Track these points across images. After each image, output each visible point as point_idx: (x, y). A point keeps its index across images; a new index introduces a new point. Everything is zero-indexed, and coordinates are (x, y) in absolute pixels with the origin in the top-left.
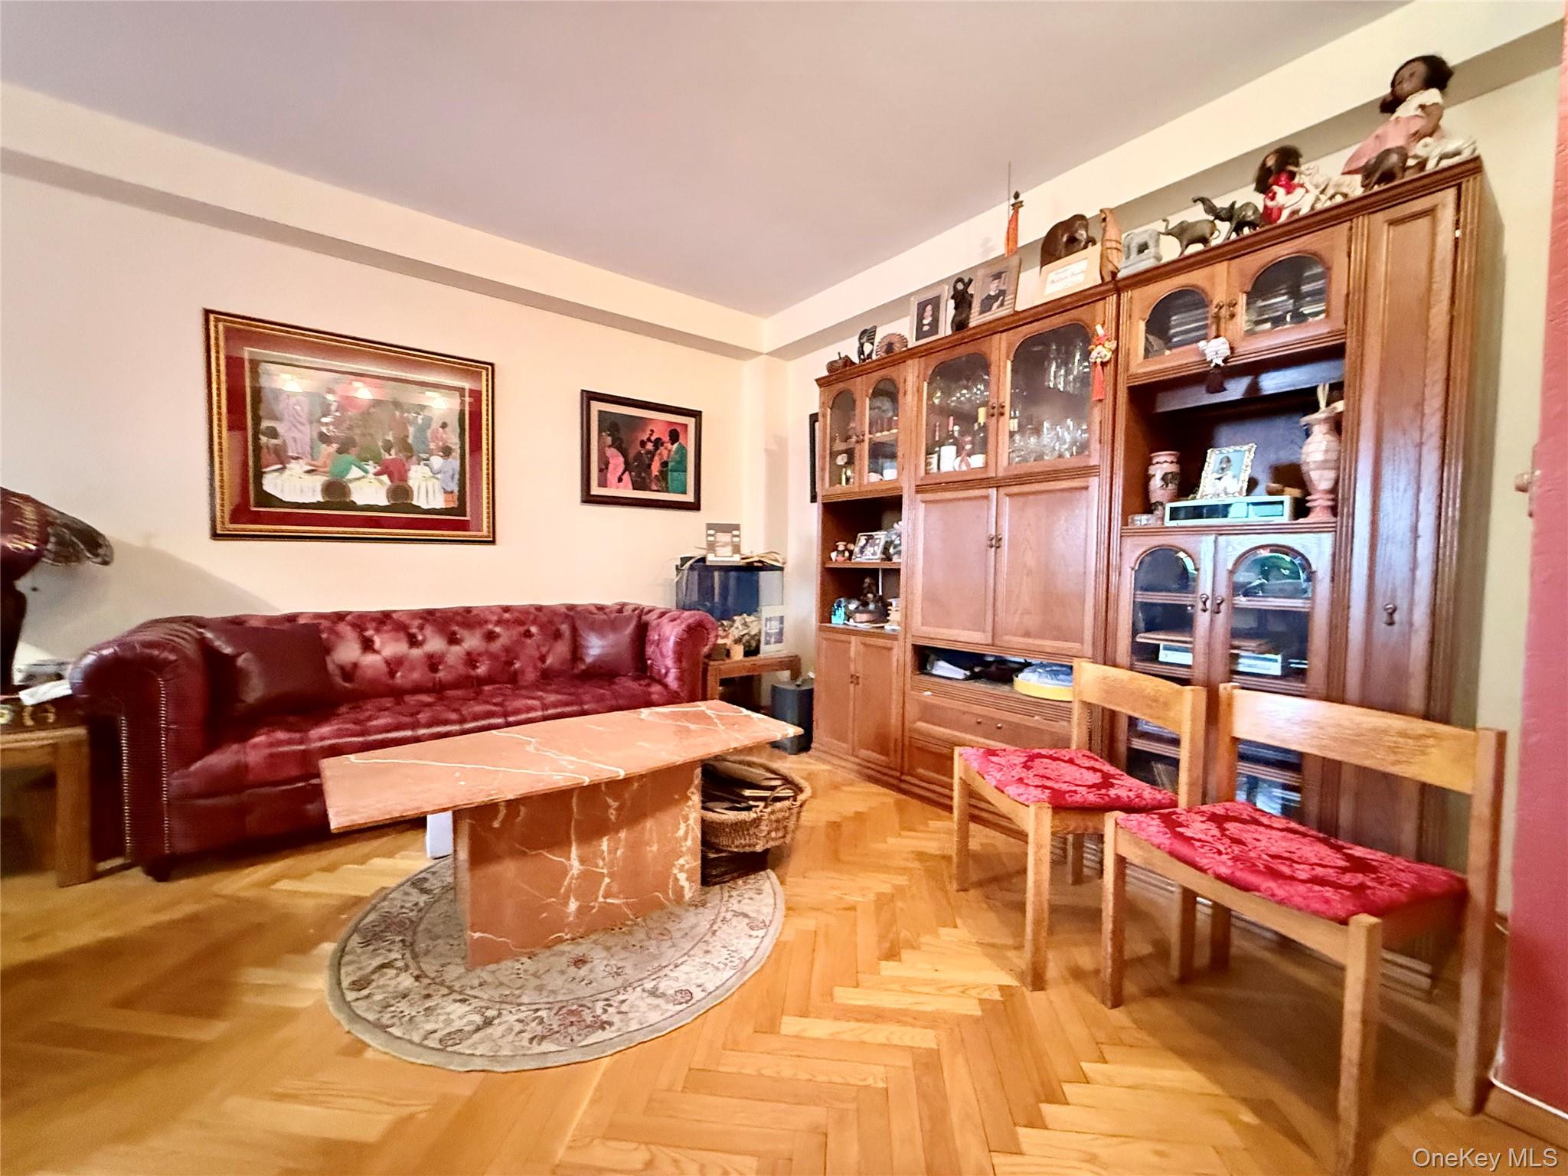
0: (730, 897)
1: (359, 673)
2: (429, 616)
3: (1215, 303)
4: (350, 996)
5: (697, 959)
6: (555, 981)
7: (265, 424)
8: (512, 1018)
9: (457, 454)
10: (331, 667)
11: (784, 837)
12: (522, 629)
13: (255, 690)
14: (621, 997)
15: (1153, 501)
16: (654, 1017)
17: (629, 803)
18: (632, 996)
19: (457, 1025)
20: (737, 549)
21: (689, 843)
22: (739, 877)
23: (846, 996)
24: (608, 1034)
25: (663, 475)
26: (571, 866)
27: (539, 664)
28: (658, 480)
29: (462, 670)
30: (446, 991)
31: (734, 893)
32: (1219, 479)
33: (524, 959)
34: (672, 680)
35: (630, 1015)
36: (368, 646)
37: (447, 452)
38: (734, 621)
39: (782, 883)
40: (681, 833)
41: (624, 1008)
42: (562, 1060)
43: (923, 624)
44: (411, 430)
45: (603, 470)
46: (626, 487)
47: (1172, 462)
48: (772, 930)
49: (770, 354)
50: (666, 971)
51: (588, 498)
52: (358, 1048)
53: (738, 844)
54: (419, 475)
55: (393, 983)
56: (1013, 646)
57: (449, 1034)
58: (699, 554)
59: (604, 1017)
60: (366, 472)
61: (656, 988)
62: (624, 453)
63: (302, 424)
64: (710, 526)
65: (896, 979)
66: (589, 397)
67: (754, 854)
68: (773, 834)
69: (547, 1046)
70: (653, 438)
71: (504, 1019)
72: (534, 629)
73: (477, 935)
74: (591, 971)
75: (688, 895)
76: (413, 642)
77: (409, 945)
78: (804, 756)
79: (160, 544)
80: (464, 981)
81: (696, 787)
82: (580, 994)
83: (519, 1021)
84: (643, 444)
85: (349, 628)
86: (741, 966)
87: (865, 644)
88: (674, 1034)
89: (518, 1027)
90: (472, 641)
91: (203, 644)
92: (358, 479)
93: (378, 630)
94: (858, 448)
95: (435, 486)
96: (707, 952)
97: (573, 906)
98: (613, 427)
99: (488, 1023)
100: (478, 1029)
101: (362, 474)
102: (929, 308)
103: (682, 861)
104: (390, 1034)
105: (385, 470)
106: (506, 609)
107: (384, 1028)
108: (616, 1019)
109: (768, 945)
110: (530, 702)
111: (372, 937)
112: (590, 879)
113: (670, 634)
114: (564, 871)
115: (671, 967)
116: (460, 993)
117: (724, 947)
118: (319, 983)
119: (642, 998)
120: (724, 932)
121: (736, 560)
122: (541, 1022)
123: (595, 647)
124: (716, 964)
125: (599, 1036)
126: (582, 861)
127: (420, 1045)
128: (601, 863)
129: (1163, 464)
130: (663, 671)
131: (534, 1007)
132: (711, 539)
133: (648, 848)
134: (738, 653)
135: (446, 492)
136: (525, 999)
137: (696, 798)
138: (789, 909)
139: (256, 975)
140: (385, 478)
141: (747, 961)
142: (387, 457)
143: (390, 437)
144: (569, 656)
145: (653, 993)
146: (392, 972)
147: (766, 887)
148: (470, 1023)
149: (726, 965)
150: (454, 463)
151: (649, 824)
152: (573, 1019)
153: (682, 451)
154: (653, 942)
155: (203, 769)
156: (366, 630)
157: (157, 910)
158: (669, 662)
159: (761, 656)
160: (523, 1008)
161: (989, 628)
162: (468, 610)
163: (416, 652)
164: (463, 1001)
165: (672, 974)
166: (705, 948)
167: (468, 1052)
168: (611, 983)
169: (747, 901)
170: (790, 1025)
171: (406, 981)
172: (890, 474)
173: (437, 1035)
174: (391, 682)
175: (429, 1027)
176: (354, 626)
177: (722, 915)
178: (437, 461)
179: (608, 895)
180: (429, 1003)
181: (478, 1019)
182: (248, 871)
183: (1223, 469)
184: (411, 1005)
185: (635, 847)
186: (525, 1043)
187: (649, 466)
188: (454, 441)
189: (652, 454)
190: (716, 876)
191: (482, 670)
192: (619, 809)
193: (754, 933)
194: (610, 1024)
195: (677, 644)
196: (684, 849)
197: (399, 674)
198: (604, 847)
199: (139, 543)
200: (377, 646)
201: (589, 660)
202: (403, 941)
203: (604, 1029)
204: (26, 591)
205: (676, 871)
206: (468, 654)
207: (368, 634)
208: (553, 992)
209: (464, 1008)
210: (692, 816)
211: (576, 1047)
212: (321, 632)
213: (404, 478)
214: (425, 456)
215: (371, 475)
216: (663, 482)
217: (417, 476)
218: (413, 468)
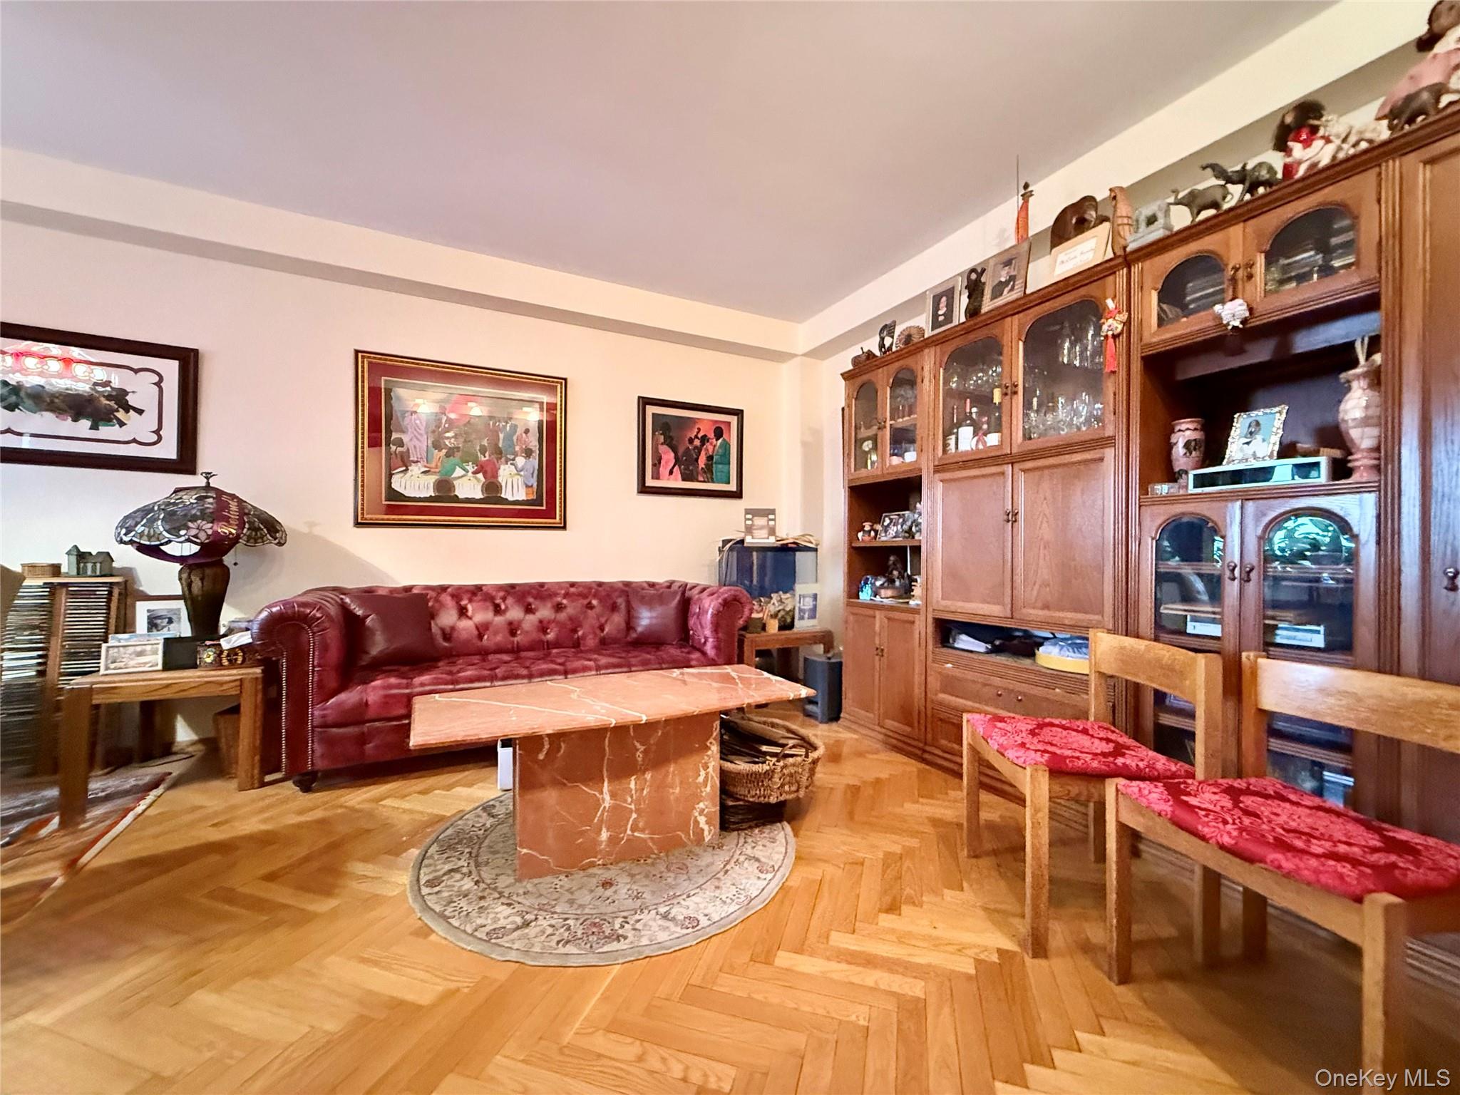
0: (745, 842)
1: (455, 635)
2: (510, 590)
3: (1230, 267)
4: (425, 891)
5: (708, 893)
6: (585, 898)
7: (394, 436)
8: (545, 923)
9: (536, 455)
10: (434, 629)
11: (797, 791)
12: (586, 602)
13: (378, 645)
14: (637, 917)
15: (1177, 469)
16: (662, 936)
17: (654, 748)
18: (645, 917)
19: (502, 923)
20: (772, 531)
21: (708, 789)
22: (757, 826)
23: (840, 940)
24: (623, 945)
25: (709, 469)
26: (603, 800)
27: (598, 631)
28: (705, 472)
29: (535, 635)
30: (497, 896)
31: (750, 840)
32: (1248, 443)
33: (562, 877)
34: (709, 649)
35: (643, 933)
36: (462, 612)
37: (528, 453)
38: (771, 598)
39: (796, 835)
40: (701, 779)
41: (638, 926)
42: (580, 962)
43: (942, 599)
44: (501, 436)
45: (657, 465)
46: (676, 480)
47: (1195, 429)
48: (779, 875)
49: (805, 355)
50: (680, 899)
51: (644, 489)
52: (425, 932)
53: (753, 795)
54: (507, 473)
55: (458, 884)
56: (1032, 617)
57: (494, 929)
58: (738, 537)
59: (620, 932)
60: (467, 472)
61: (668, 913)
62: (675, 450)
63: (421, 435)
64: (748, 512)
65: (893, 931)
66: (644, 402)
67: (769, 804)
68: (787, 788)
69: (570, 949)
70: (700, 436)
71: (539, 923)
72: (595, 602)
73: (525, 851)
74: (615, 892)
75: (707, 838)
76: (497, 610)
77: (474, 857)
78: (834, 726)
79: (317, 531)
80: (512, 889)
81: (715, 739)
82: (603, 910)
83: (552, 926)
84: (691, 441)
85: (449, 598)
86: (746, 902)
87: (889, 619)
88: (678, 953)
89: (550, 930)
90: (545, 612)
91: (344, 608)
92: (459, 478)
93: (470, 601)
94: (880, 433)
95: (518, 481)
96: (717, 887)
97: (605, 835)
98: (663, 425)
99: (526, 924)
100: (518, 928)
101: (464, 473)
102: (944, 299)
103: (701, 805)
104: (450, 923)
105: (481, 469)
106: (573, 585)
107: (443, 917)
108: (630, 934)
109: (774, 887)
110: (587, 663)
111: (448, 847)
112: (618, 814)
113: (710, 606)
114: (598, 804)
115: (685, 896)
116: (508, 897)
117: (733, 885)
118: (404, 878)
119: (655, 920)
120: (735, 872)
121: (771, 541)
122: (569, 929)
123: (646, 618)
124: (724, 899)
125: (614, 946)
126: (613, 795)
127: (471, 935)
128: (629, 799)
129: (1186, 432)
130: (703, 640)
131: (565, 916)
132: (749, 522)
133: (671, 791)
134: (773, 626)
135: (527, 486)
136: (558, 909)
137: (715, 749)
138: (798, 858)
139: (359, 868)
140: (480, 476)
141: (752, 900)
142: (483, 459)
143: (485, 443)
144: (623, 625)
145: (665, 916)
146: (458, 876)
147: (780, 836)
148: (514, 922)
149: (733, 900)
150: (535, 462)
151: (672, 768)
152: (594, 930)
153: (726, 446)
154: (672, 875)
155: (339, 704)
156: (461, 600)
157: (300, 813)
158: (708, 632)
159: (795, 630)
160: (555, 916)
161: (1008, 600)
162: (542, 585)
163: (499, 620)
164: (509, 905)
165: (682, 902)
166: (717, 884)
167: (507, 945)
168: (630, 904)
169: (761, 847)
170: (784, 959)
171: (468, 884)
172: (910, 457)
173: (485, 929)
174: (479, 644)
175: (479, 921)
176: (453, 596)
177: (736, 857)
178: (520, 461)
179: (636, 831)
180: (482, 903)
181: (519, 920)
182: (365, 789)
183: (1251, 433)
184: (470, 903)
185: (660, 787)
186: (553, 944)
187: (697, 460)
188: (533, 443)
189: (699, 449)
190: (734, 823)
191: (551, 636)
192: (645, 752)
193: (763, 876)
194: (625, 938)
195: (713, 615)
196: (704, 794)
197: (486, 637)
198: (632, 785)
199: (305, 530)
200: (470, 613)
201: (640, 629)
202: (470, 853)
203: (619, 941)
204: (230, 565)
205: (697, 814)
206: (541, 622)
207: (463, 603)
208: (582, 906)
209: (509, 911)
210: (711, 765)
211: (594, 953)
212: (428, 601)
213: (495, 476)
214: (512, 457)
215: (470, 474)
216: (709, 473)
217: (505, 473)
218: (502, 467)
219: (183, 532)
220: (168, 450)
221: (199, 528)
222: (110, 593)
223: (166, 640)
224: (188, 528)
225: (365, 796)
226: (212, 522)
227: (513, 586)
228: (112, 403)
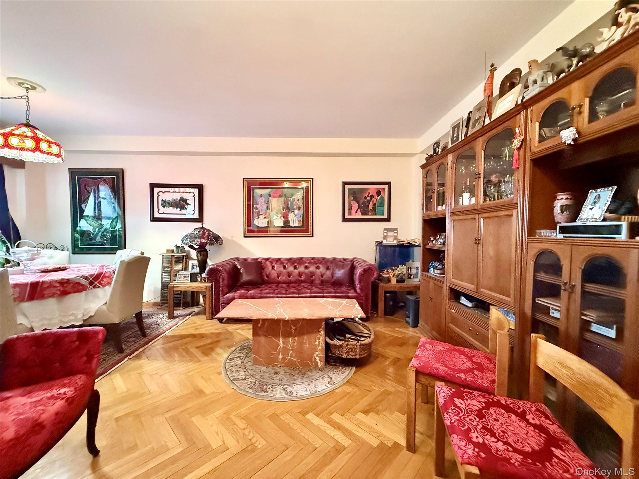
0: (333, 371)
1: (270, 275)
2: (290, 260)
3: (571, 106)
4: (228, 361)
5: (304, 385)
6: (266, 376)
7: (255, 206)
9: (302, 209)
10: (263, 273)
12: (316, 266)
13: (245, 278)
14: (276, 387)
16: (278, 395)
17: (298, 329)
18: (278, 387)
19: (239, 377)
20: (395, 238)
21: (320, 347)
22: (342, 366)
23: (336, 417)
24: (265, 394)
25: (374, 209)
26: (280, 344)
27: (320, 277)
28: (372, 211)
29: (297, 277)
30: (244, 368)
31: (335, 370)
32: (591, 209)
33: (265, 367)
35: (273, 392)
36: (273, 268)
37: (299, 208)
38: (397, 267)
39: (354, 373)
40: (317, 343)
41: (274, 390)
42: (250, 395)
43: (452, 278)
44: (289, 203)
45: (350, 210)
46: (359, 215)
47: (567, 199)
48: (334, 386)
51: (344, 220)
52: (220, 373)
53: (338, 353)
54: (291, 216)
55: (237, 361)
57: (236, 378)
58: (380, 239)
59: (268, 390)
60: (278, 217)
61: (286, 388)
62: (358, 202)
63: (263, 205)
64: (385, 229)
65: (358, 420)
66: (345, 184)
67: (344, 358)
68: (350, 353)
69: (251, 391)
70: (370, 195)
71: (249, 380)
72: (320, 266)
73: (254, 356)
74: (276, 377)
75: (320, 366)
76: (284, 268)
77: (247, 354)
80: (249, 367)
81: (323, 329)
82: (268, 381)
83: (251, 382)
84: (366, 198)
85: (269, 263)
86: (314, 393)
87: (434, 284)
89: (249, 383)
90: (301, 269)
91: (234, 265)
92: (276, 219)
93: (276, 264)
95: (296, 219)
96: (309, 385)
97: (281, 356)
98: (355, 194)
99: (245, 379)
100: (242, 380)
101: (277, 217)
102: (456, 129)
103: (317, 353)
104: (227, 373)
105: (283, 216)
106: (313, 259)
107: (227, 370)
108: (270, 391)
109: (328, 390)
110: (308, 291)
111: (242, 349)
112: (285, 351)
113: (358, 271)
114: (278, 345)
115: (295, 384)
116: (246, 370)
117: (315, 385)
118: (225, 356)
119: (280, 389)
120: (320, 381)
121: (395, 242)
122: (255, 384)
123: (340, 273)
124: (307, 389)
125: (262, 394)
126: (283, 343)
127: (229, 378)
128: (289, 346)
129: (562, 200)
131: (256, 380)
132: (385, 234)
133: (305, 345)
134: (394, 281)
135: (299, 221)
136: (257, 377)
137: (323, 333)
138: (347, 382)
140: (282, 218)
141: (317, 392)
142: (283, 212)
143: (284, 206)
144: (330, 276)
145: (284, 389)
146: (239, 359)
147: (348, 372)
148: (242, 377)
149: (310, 390)
150: (301, 212)
151: (305, 337)
153: (383, 199)
154: (298, 376)
155: (227, 297)
156: (273, 263)
157: (216, 329)
159: (406, 283)
160: (254, 379)
161: (475, 283)
162: (301, 258)
163: (284, 271)
164: (245, 372)
165: (294, 386)
166: (310, 383)
167: (236, 384)
168: (277, 382)
169: (336, 374)
170: (310, 416)
171: (239, 362)
173: (234, 377)
174: (278, 279)
175: (234, 374)
176: (270, 262)
177: (324, 375)
178: (296, 212)
179: (291, 356)
180: (239, 369)
181: (244, 377)
182: (235, 325)
183: (595, 202)
184: (236, 368)
185: (301, 344)
186: (247, 387)
187: (368, 206)
188: (301, 205)
189: (370, 201)
190: (332, 362)
191: (303, 278)
192: (295, 330)
193: (328, 385)
194: (267, 392)
195: (359, 276)
196: (318, 349)
197: (280, 278)
198: (290, 341)
199: (230, 238)
200: (275, 269)
201: (335, 278)
202: (247, 352)
203: (265, 392)
204: (208, 250)
205: (315, 356)
206: (299, 273)
207: (273, 264)
208: (263, 378)
209: (244, 374)
210: (321, 338)
211: (255, 394)
212: (262, 264)
213: (287, 218)
214: (293, 210)
215: (279, 218)
216: (374, 212)
217: (291, 217)
218: (290, 214)
219: (193, 242)
220: (196, 216)
221: (197, 241)
222: (183, 258)
223: (191, 273)
224: (194, 241)
225: (233, 328)
226: (200, 239)
227: (291, 259)
228: (184, 203)
